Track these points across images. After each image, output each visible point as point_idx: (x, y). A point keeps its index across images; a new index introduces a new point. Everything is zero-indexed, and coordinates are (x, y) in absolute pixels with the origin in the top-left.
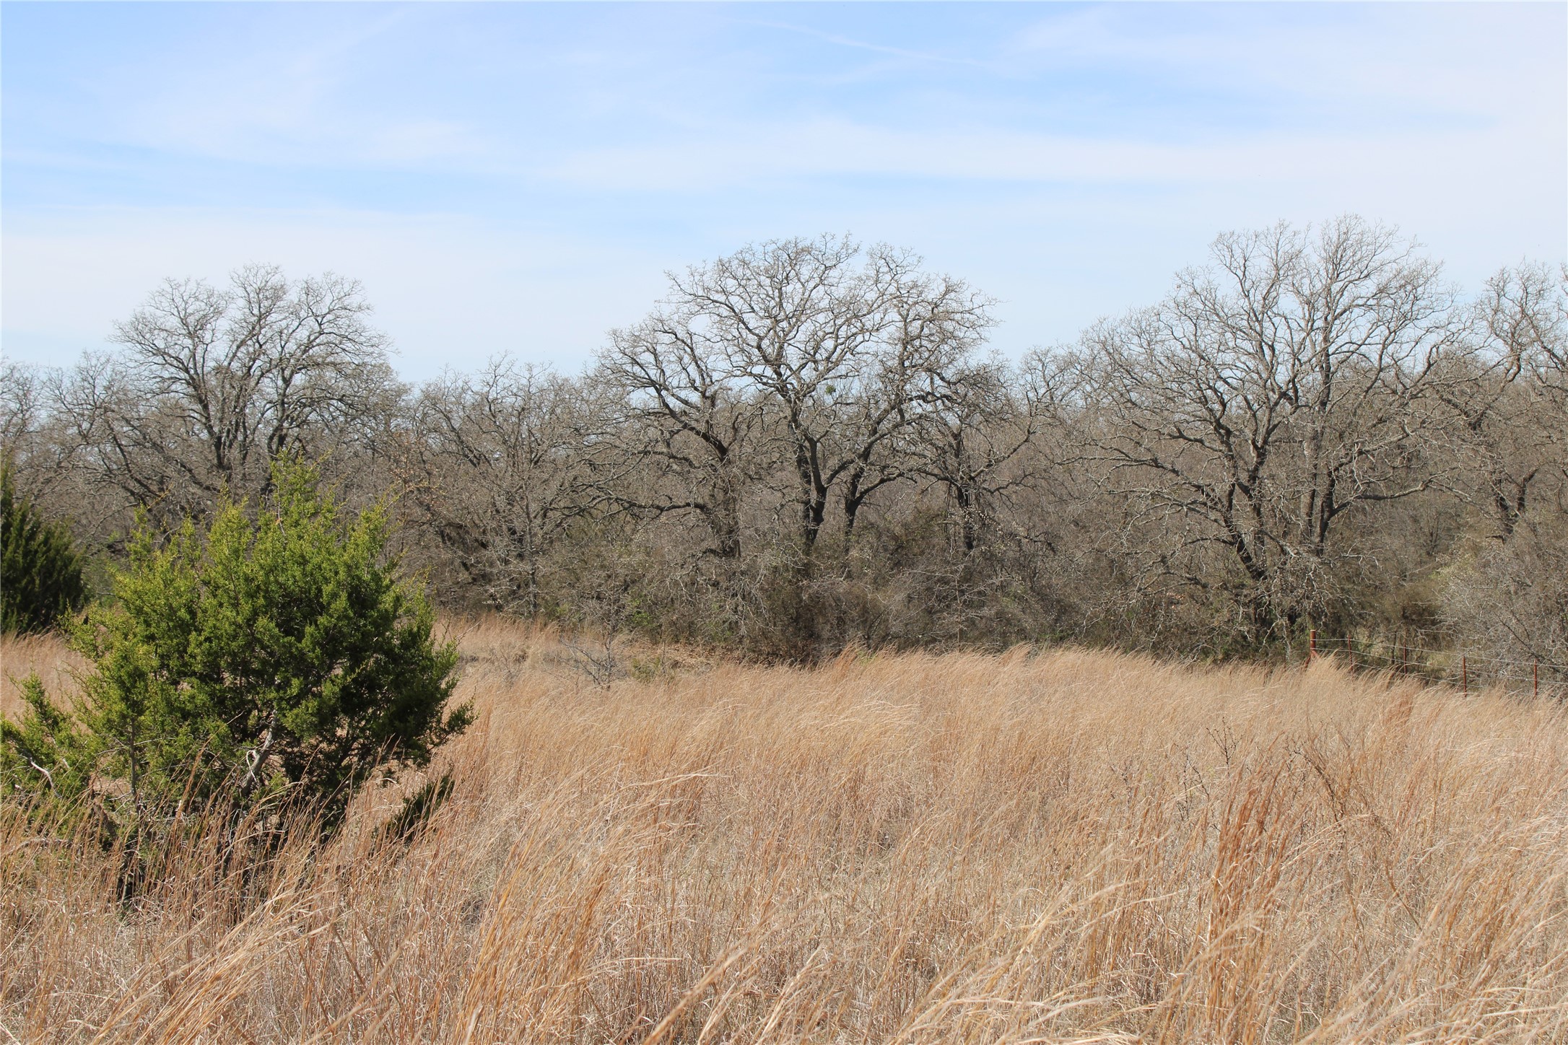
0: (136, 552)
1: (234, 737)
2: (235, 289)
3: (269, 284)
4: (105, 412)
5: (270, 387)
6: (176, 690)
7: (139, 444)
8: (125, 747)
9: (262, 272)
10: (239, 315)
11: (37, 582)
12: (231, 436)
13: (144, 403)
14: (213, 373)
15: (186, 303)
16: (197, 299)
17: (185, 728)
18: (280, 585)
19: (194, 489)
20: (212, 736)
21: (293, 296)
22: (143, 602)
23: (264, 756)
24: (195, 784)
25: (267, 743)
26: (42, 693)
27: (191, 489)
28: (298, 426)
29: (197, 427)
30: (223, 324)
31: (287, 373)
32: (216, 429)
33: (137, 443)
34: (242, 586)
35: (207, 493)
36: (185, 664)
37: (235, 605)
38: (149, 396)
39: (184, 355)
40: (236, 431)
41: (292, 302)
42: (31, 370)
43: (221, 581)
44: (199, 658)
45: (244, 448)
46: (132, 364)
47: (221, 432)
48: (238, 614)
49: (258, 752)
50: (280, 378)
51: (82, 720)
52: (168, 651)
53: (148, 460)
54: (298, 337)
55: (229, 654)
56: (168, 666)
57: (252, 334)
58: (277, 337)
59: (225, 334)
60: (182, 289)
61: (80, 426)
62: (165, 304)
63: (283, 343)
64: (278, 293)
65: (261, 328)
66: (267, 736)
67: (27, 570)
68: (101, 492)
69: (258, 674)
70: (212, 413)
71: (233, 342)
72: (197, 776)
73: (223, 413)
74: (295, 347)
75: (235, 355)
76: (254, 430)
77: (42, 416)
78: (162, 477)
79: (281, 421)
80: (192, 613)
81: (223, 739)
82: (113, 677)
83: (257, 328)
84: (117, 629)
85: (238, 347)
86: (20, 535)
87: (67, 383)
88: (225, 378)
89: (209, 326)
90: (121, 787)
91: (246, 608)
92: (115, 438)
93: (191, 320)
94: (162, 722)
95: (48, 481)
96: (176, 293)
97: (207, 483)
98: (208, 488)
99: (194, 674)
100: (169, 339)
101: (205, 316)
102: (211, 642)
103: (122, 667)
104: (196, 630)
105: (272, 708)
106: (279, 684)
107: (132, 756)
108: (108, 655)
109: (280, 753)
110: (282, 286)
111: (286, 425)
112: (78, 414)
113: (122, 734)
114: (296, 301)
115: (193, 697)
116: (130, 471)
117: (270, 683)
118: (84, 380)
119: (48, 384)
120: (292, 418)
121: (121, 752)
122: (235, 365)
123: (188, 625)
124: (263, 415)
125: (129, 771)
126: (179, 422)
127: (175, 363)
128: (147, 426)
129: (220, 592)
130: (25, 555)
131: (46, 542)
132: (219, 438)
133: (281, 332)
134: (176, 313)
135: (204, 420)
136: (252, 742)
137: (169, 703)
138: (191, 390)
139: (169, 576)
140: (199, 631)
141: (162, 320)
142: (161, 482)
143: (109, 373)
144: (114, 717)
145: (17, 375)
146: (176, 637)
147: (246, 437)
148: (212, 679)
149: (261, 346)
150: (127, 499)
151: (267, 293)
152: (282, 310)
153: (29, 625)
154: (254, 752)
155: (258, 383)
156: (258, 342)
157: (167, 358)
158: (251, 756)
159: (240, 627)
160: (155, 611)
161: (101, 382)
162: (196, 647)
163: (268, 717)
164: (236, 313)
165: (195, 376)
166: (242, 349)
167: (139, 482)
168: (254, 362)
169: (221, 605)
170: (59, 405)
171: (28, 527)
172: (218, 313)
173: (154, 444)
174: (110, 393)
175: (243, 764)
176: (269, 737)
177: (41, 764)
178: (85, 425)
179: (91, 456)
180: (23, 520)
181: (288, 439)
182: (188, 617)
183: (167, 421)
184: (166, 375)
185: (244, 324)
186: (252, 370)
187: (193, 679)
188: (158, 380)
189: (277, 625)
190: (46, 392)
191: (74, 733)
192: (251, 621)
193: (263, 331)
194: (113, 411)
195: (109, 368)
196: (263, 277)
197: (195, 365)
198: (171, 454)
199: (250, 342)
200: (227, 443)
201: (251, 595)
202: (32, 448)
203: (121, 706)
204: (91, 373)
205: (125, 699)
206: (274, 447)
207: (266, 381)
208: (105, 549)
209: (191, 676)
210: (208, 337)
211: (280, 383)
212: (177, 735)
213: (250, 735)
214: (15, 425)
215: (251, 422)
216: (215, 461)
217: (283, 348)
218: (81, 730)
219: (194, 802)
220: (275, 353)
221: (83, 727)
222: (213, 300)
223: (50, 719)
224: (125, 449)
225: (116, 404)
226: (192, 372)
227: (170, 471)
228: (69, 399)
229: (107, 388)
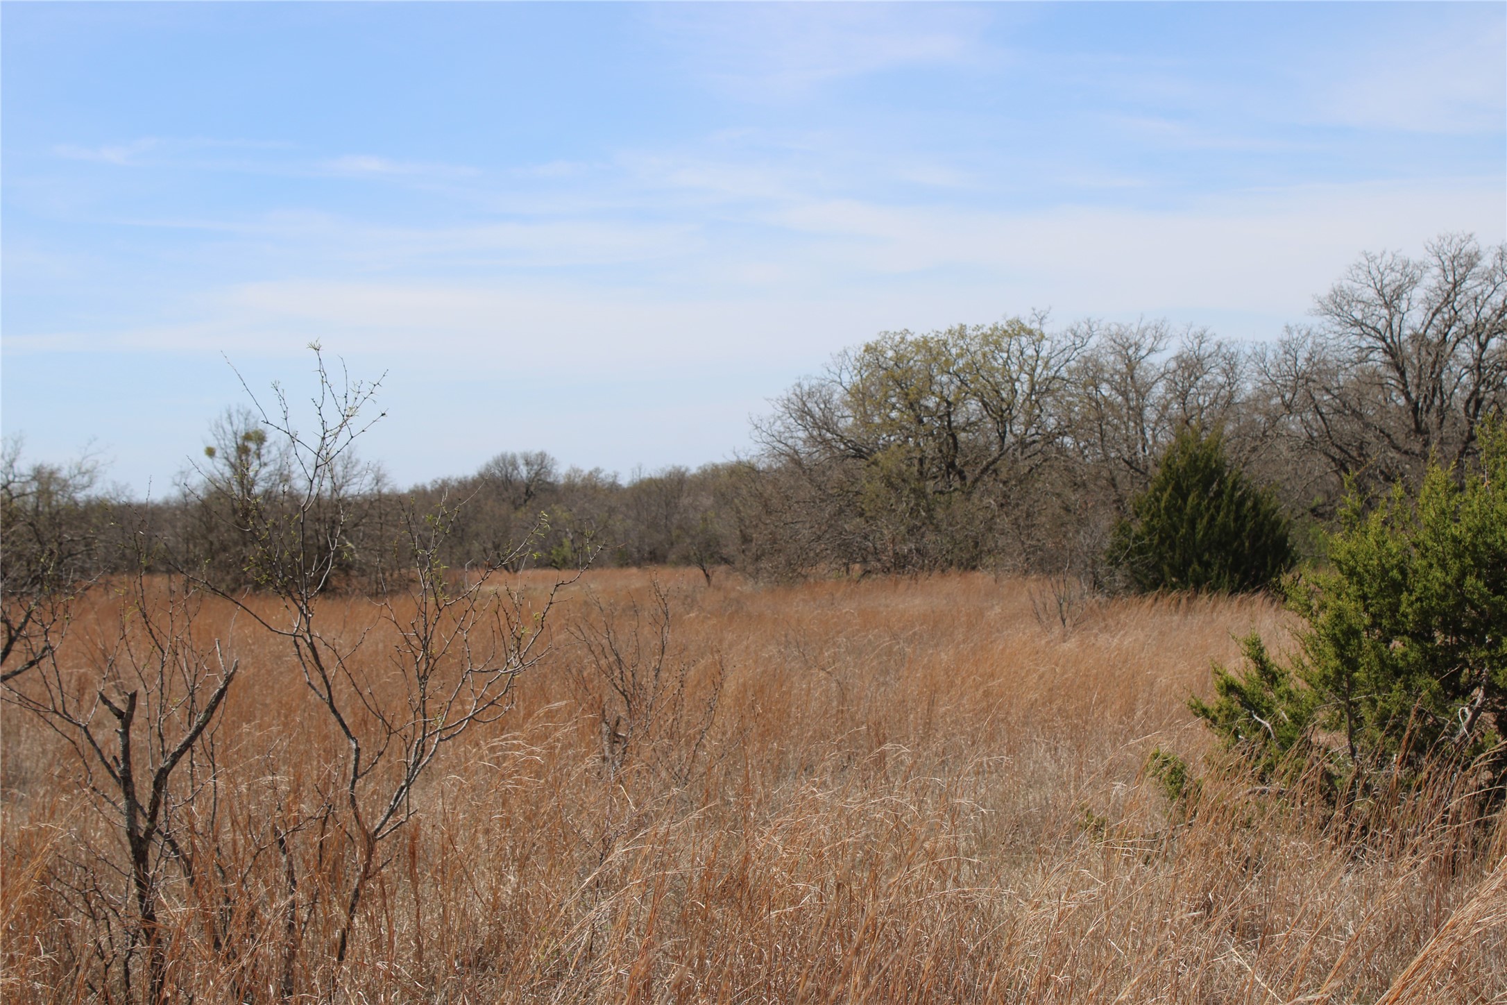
0: (1346, 517)
1: (1447, 696)
2: (1430, 259)
3: (1463, 251)
4: (1307, 382)
5: (1466, 352)
6: (1387, 647)
7: (1339, 412)
8: (1341, 702)
9: (1456, 240)
10: (1434, 284)
11: (1247, 544)
12: (1428, 401)
13: (1343, 372)
14: (1410, 341)
15: (1382, 274)
16: (1392, 270)
17: (1398, 685)
18: (1488, 546)
19: (1392, 453)
20: (1425, 693)
21: (1487, 262)
22: (1356, 562)
23: (1476, 713)
24: (1410, 739)
25: (1479, 700)
26: (1262, 650)
27: (1389, 454)
28: (1494, 390)
29: (1394, 394)
30: (1418, 293)
31: (1483, 338)
32: (1413, 396)
33: (1337, 411)
34: (1449, 546)
35: (1404, 458)
36: (1397, 623)
37: (1444, 566)
38: (1348, 365)
39: (1381, 325)
40: (1434, 395)
41: (1486, 267)
42: (1236, 345)
43: (1430, 543)
44: (1410, 617)
45: (1441, 412)
46: (1331, 336)
47: (1418, 398)
48: (1447, 575)
49: (1470, 709)
50: (1475, 343)
51: (1299, 677)
52: (1381, 610)
53: (1349, 427)
54: (1493, 302)
55: (1440, 614)
56: (1381, 624)
57: (1447, 301)
58: (1472, 304)
59: (1421, 302)
60: (1378, 261)
61: (1283, 397)
62: (1362, 277)
63: (1478, 309)
64: (1472, 261)
65: (1456, 295)
66: (1478, 694)
67: (1237, 534)
68: (1303, 458)
69: (1470, 633)
70: (1408, 379)
71: (1429, 310)
72: (1413, 732)
73: (1420, 378)
74: (1490, 312)
75: (1430, 322)
76: (1451, 394)
77: (1248, 387)
78: (1362, 443)
79: (1477, 385)
80: (1403, 572)
81: (1435, 696)
82: (1328, 635)
83: (1452, 295)
84: (1330, 589)
85: (1434, 315)
86: (1231, 501)
87: (1270, 356)
88: (1421, 345)
89: (1404, 296)
90: (1338, 741)
91: (1454, 566)
92: (1316, 407)
93: (1387, 291)
94: (1376, 679)
95: (1254, 449)
96: (1373, 266)
97: (1406, 448)
98: (1406, 453)
99: (1406, 632)
100: (1366, 310)
101: (1400, 286)
102: (1422, 602)
103: (1336, 625)
104: (1407, 590)
105: (1484, 666)
106: (1490, 643)
107: (1347, 710)
108: (1321, 615)
109: (1492, 710)
110: (1476, 253)
111: (1482, 389)
112: (1281, 385)
113: (1337, 690)
114: (1491, 266)
115: (1405, 655)
116: (1331, 438)
117: (1480, 642)
118: (1286, 353)
119: (1253, 357)
120: (1489, 382)
121: (1338, 707)
122: (1431, 332)
123: (1400, 585)
124: (1459, 379)
125: (1345, 725)
126: (1376, 389)
127: (1373, 333)
128: (1346, 394)
129: (1429, 554)
130: (1236, 520)
131: (1255, 507)
132: (1417, 404)
133: (1476, 298)
134: (1373, 285)
135: (1401, 387)
136: (1464, 699)
137: (1382, 662)
138: (1388, 358)
139: (1380, 539)
140: (1411, 592)
141: (1359, 292)
142: (1361, 448)
143: (1310, 345)
144: (1330, 672)
145: (1224, 350)
146: (1389, 596)
147: (1443, 402)
148: (1424, 638)
149: (1456, 313)
150: (1328, 465)
151: (1462, 261)
152: (1475, 276)
153: (1240, 585)
154: (1466, 709)
155: (1454, 349)
156: (1453, 308)
157: (1365, 328)
158: (1463, 713)
159: (1449, 586)
160: (1367, 571)
161: (1303, 355)
162: (1407, 606)
163: (1479, 675)
164: (1431, 281)
165: (1392, 345)
166: (1438, 316)
167: (1340, 448)
168: (1450, 328)
169: (1431, 566)
170: (1263, 377)
171: (1240, 493)
172: (1413, 282)
173: (1354, 411)
174: (1311, 364)
175: (1455, 721)
176: (1481, 694)
177: (1261, 716)
178: (1288, 396)
179: (1293, 424)
180: (1234, 488)
181: (1485, 403)
182: (1400, 577)
183: (1364, 389)
184: (1364, 345)
185: (1439, 292)
186: (1448, 337)
187: (1406, 638)
188: (1356, 349)
189: (1486, 584)
190: (1251, 366)
191: (1293, 688)
192: (1459, 582)
193: (1458, 298)
194: (1314, 381)
195: (1310, 341)
196: (1457, 245)
197: (1392, 334)
198: (1370, 420)
199: (1445, 310)
200: (1425, 408)
201: (1458, 556)
202: (1239, 419)
203: (1335, 663)
204: (1293, 346)
205: (1340, 656)
206: (1471, 411)
207: (1461, 346)
208: (1309, 513)
209: (1402, 634)
210: (1404, 306)
211: (1476, 347)
212: (1391, 691)
213: (1463, 692)
214: (1223, 398)
215: (1447, 387)
216: (1413, 426)
217: (1478, 314)
218: (1297, 684)
219: (1409, 756)
220: (1470, 319)
221: (1300, 683)
222: (1409, 270)
223: (1270, 675)
224: (1326, 417)
225: (1316, 374)
226: (1389, 340)
227: (1370, 436)
228: (1272, 371)
229: (1309, 360)
